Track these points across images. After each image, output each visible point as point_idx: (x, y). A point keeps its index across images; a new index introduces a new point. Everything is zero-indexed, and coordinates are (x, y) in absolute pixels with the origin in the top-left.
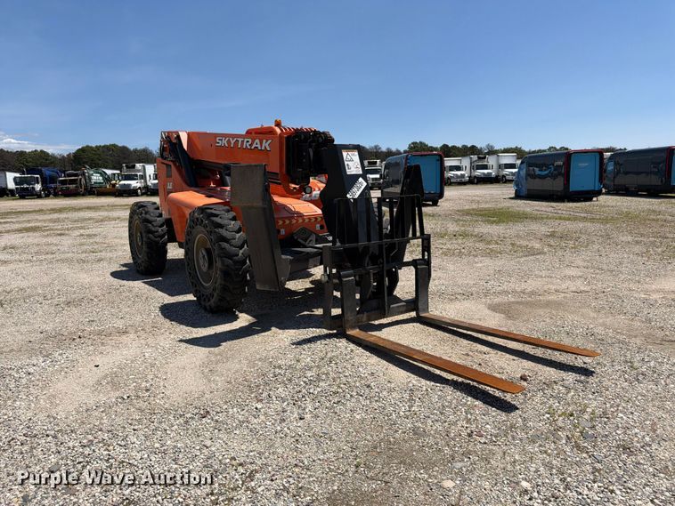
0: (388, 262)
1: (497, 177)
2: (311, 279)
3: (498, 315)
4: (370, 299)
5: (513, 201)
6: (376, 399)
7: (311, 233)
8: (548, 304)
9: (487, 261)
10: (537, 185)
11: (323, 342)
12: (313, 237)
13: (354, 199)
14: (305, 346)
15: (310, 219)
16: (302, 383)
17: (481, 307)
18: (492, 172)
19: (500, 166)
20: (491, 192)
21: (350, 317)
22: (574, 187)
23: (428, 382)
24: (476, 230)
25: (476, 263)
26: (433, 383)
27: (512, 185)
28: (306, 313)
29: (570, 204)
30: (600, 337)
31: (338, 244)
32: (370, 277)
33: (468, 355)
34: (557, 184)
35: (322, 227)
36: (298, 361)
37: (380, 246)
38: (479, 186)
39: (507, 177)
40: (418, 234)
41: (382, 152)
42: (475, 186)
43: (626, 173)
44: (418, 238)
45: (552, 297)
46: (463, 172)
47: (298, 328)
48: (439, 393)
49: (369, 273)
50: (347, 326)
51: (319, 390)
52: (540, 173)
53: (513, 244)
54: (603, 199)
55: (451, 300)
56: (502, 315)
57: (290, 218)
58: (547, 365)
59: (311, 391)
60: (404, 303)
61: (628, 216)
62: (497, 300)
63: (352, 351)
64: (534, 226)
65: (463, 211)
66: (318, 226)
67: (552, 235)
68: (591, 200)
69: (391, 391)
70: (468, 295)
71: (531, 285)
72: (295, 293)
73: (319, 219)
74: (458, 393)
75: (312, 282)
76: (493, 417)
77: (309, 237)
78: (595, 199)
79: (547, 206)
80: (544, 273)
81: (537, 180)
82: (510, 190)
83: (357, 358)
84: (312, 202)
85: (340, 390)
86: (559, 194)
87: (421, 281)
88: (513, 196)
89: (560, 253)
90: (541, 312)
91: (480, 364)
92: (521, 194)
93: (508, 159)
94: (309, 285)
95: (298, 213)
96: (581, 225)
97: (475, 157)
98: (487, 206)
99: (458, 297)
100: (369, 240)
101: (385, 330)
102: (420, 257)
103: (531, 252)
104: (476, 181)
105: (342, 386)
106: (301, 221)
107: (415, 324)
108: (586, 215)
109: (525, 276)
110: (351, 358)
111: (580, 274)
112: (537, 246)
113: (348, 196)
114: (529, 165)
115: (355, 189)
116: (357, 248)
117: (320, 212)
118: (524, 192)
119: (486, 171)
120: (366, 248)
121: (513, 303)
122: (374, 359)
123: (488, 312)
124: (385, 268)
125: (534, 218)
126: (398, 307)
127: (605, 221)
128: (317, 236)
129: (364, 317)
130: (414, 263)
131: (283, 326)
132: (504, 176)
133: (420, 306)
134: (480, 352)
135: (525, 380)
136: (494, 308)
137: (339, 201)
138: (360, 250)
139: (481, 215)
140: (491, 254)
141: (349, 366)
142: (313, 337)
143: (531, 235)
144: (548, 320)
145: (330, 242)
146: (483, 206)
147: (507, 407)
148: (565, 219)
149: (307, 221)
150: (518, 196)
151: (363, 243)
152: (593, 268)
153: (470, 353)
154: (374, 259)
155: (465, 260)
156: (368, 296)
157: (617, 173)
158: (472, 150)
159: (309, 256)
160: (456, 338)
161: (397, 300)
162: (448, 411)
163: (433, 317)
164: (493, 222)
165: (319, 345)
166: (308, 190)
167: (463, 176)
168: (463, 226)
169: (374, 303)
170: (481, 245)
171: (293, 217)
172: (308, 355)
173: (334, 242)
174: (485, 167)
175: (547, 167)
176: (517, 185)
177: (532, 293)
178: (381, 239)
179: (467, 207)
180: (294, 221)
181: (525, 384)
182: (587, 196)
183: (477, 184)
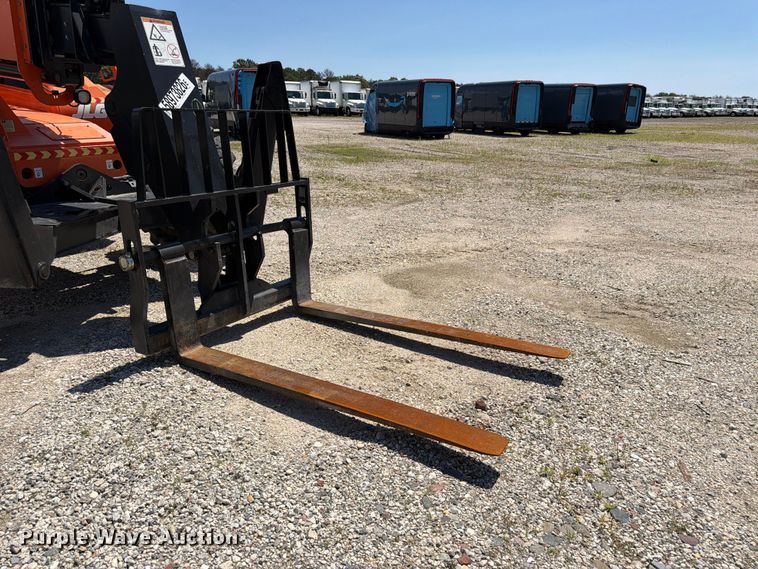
0: (245, 226)
1: (341, 108)
2: (107, 250)
3: (401, 290)
4: (218, 289)
5: (365, 137)
6: (257, 506)
7: (97, 175)
8: (454, 270)
9: (361, 213)
10: (389, 119)
11: (137, 378)
12: (102, 183)
13: (174, 111)
14: (100, 393)
15: (92, 151)
16: (94, 495)
17: (376, 280)
18: (335, 102)
19: (343, 96)
20: (338, 126)
21: (184, 326)
22: (427, 122)
23: (341, 440)
24: (335, 171)
25: (350, 215)
26: (350, 442)
27: (361, 119)
28: (100, 316)
29: (425, 142)
30: (537, 316)
31: (150, 195)
32: (215, 252)
33: (385, 369)
34: (409, 120)
35: (117, 165)
36: (85, 434)
37: (230, 199)
38: (322, 118)
39: (353, 110)
40: (290, 178)
41: (199, 69)
42: (318, 118)
43: (474, 109)
44: (290, 185)
45: (454, 259)
46: (303, 100)
47: (85, 351)
48: (368, 465)
49: (212, 247)
50: (181, 341)
51: (133, 506)
52: (391, 104)
53: (383, 190)
54: (455, 137)
55: (334, 273)
56: (407, 292)
57: (52, 149)
58: (497, 373)
59: (116, 517)
60: (273, 290)
61: (486, 156)
62: (392, 268)
63: (194, 391)
64: (397, 167)
65: (311, 147)
66: (110, 164)
67: (420, 177)
68: (442, 137)
69: (282, 477)
70: (354, 264)
71: (425, 243)
72: (78, 277)
73: (111, 151)
74: (398, 457)
75: (110, 256)
76: (470, 503)
77: (94, 182)
78: (446, 136)
79: (401, 144)
80: (431, 226)
81: (388, 113)
82: (359, 125)
83: (205, 406)
84: (94, 120)
85: (180, 500)
86: (412, 130)
87: (298, 254)
88: (363, 131)
89: (438, 199)
90: (450, 281)
91: (408, 385)
92: (372, 130)
93: (351, 88)
94: (105, 262)
95: (67, 139)
96: (445, 165)
97: (315, 83)
98: (338, 142)
99: (342, 266)
100: (209, 188)
101: (247, 336)
102: (295, 215)
103: (406, 200)
104: (318, 111)
105: (183, 486)
106: (73, 153)
107: (292, 319)
108: (443, 154)
109: (413, 231)
110: (195, 410)
111: (471, 226)
112: (410, 191)
113: (161, 106)
114: (379, 95)
115: (173, 95)
116: (187, 204)
117: (109, 137)
118: (374, 127)
119: (328, 101)
120: (204, 203)
121: (412, 270)
122: (239, 403)
123: (386, 287)
124: (241, 238)
125: (395, 158)
126: (266, 296)
127: (466, 161)
128: (109, 179)
129: (211, 323)
130: (286, 225)
131: (53, 349)
132: (348, 108)
133: (299, 290)
134: (400, 360)
135: (484, 409)
136: (392, 280)
137: (143, 112)
138: (193, 206)
139: (335, 153)
140: (363, 202)
141: (192, 431)
142: (115, 371)
143: (397, 176)
144: (463, 293)
145: (132, 190)
146: (333, 141)
147: (483, 477)
148: (425, 158)
149: (86, 153)
150: (368, 132)
151: (197, 193)
152: (480, 217)
153: (387, 365)
154: (220, 222)
155: (335, 211)
156: (214, 287)
157: (465, 109)
158: (309, 75)
159: (95, 217)
160: (359, 338)
161: (263, 285)
162: (395, 508)
163: (318, 307)
164: (351, 162)
165: (127, 386)
166: (82, 96)
167: (303, 105)
168: (318, 165)
169: (226, 296)
170: (347, 191)
171: (58, 147)
172: (106, 413)
173: (140, 191)
174: (327, 96)
175: (399, 98)
176: (367, 118)
177: (430, 256)
178: (230, 186)
179: (315, 143)
180: (60, 154)
181: (485, 416)
182: (438, 133)
183: (319, 115)
